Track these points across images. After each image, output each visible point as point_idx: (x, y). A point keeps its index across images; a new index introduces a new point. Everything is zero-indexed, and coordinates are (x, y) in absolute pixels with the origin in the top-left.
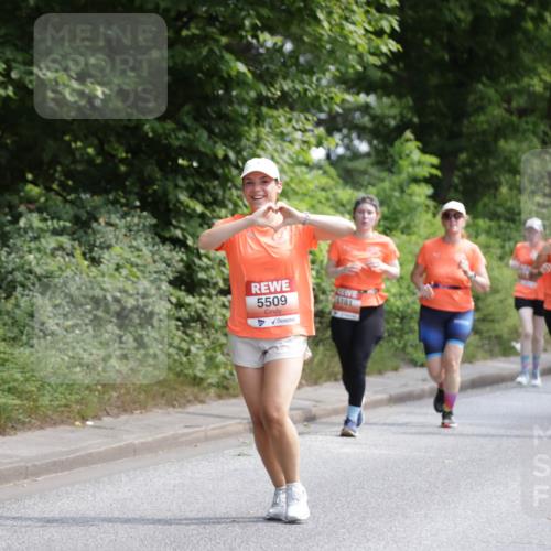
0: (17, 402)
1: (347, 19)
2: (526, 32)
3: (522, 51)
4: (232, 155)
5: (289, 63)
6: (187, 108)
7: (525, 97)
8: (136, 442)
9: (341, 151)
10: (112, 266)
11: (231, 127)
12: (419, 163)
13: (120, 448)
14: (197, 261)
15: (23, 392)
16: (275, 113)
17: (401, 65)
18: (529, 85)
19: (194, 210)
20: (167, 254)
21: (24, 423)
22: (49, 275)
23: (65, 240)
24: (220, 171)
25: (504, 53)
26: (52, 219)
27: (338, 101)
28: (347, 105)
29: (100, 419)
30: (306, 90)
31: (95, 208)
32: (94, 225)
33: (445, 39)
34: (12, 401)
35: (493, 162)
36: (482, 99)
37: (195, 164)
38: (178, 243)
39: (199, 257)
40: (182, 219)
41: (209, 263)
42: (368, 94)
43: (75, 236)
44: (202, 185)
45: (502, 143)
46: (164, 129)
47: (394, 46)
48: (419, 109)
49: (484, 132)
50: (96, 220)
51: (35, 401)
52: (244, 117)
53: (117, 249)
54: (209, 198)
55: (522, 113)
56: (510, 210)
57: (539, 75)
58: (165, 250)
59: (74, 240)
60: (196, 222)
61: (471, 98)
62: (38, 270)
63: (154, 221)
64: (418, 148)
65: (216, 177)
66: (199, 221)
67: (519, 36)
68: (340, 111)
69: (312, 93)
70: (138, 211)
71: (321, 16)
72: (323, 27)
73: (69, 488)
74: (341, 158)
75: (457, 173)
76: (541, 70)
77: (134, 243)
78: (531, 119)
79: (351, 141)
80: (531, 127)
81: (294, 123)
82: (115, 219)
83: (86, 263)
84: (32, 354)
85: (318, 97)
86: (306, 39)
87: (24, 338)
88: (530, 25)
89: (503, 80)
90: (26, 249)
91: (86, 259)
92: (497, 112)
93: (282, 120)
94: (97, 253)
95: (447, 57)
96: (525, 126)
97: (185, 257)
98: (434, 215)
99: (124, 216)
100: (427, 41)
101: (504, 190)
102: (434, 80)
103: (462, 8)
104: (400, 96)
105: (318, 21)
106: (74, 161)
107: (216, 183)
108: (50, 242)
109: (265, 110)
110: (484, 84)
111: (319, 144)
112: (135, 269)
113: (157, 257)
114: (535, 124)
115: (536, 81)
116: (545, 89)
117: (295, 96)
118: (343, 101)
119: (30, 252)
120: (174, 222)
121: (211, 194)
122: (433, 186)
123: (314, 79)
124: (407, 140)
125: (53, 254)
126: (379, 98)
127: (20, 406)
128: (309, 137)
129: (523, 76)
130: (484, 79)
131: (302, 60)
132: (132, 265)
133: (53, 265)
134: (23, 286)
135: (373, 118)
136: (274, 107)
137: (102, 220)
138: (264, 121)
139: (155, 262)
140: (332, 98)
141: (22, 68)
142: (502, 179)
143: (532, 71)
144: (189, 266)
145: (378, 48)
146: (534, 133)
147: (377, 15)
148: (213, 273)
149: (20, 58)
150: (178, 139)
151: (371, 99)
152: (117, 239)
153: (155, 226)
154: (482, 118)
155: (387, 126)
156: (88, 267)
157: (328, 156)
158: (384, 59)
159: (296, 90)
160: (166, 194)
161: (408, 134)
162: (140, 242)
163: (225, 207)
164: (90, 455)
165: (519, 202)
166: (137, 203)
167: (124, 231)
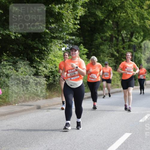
0: (1, 100)
1: (69, 21)
2: (105, 24)
3: (104, 28)
4: (46, 49)
5: (57, 30)
6: (37, 39)
7: (105, 37)
8: (26, 108)
9: (68, 48)
10: (21, 72)
11: (46, 43)
12: (84, 51)
13: (23, 110)
14: (38, 71)
15: (2, 98)
16: (54, 40)
17: (80, 31)
18: (106, 35)
19: (38, 61)
20: (32, 70)
21: (3, 105)
22: (8, 74)
23: (11, 67)
24: (43, 52)
25: (101, 28)
26: (9, 62)
27: (67, 38)
28: (69, 39)
29: (18, 104)
30: (61, 36)
31: (18, 60)
32: (17, 63)
33: (89, 25)
34: (0, 100)
35: (99, 51)
36: (97, 37)
37: (38, 51)
38: (34, 67)
39: (39, 70)
40: (35, 62)
41: (41, 71)
42: (73, 36)
43: (13, 66)
44: (39, 55)
45: (101, 47)
46: (33, 43)
47: (79, 27)
48: (84, 40)
49: (97, 44)
50: (17, 62)
51: (5, 100)
52: (48, 41)
53: (22, 68)
54: (41, 58)
55: (105, 40)
56: (103, 60)
57: (108, 33)
58: (32, 69)
59: (13, 67)
60: (38, 63)
61: (95, 37)
62: (6, 73)
63: (29, 63)
64: (84, 47)
65: (42, 53)
66: (39, 63)
67: (104, 25)
68: (68, 40)
69: (62, 36)
70: (26, 61)
71: (64, 20)
72: (64, 23)
73: (12, 118)
74: (68, 49)
75: (92, 53)
76: (108, 32)
77: (25, 67)
78: (107, 42)
79: (70, 46)
80: (106, 43)
81: (58, 42)
82: (21, 62)
83: (15, 71)
84: (4, 90)
85: (63, 37)
86: (60, 25)
87: (3, 87)
88: (106, 23)
89: (101, 34)
90: (3, 68)
91: (15, 70)
92: (100, 40)
93: (56, 42)
94: (18, 69)
95: (89, 29)
96: (105, 43)
97: (36, 70)
98: (87, 61)
99: (23, 62)
100: (85, 26)
101: (101, 56)
102: (87, 34)
103: (92, 19)
104: (80, 37)
105: (63, 21)
106: (13, 50)
107: (42, 55)
108: (8, 67)
109: (52, 39)
110: (97, 35)
111: (63, 47)
112: (25, 73)
113: (30, 70)
114: (107, 43)
115: (107, 34)
116: (109, 35)
117: (59, 37)
118: (68, 38)
119: (4, 69)
120: (34, 63)
121: (41, 57)
122: (87, 55)
123: (63, 34)
124: (81, 46)
125: (9, 70)
126: (76, 37)
127: (2, 101)
128: (61, 45)
129: (105, 33)
130: (97, 34)
131: (60, 29)
132: (25, 72)
133: (8, 72)
134: (2, 76)
135: (75, 41)
136: (54, 39)
137: (19, 63)
138: (52, 42)
139: (30, 71)
140: (66, 37)
141: (3, 31)
142: (101, 54)
143: (107, 32)
144: (37, 72)
145: (75, 27)
146: (107, 45)
147: (75, 20)
148: (42, 73)
149: (2, 29)
150: (35, 45)
151: (74, 37)
152: (22, 66)
153: (30, 64)
154: (97, 41)
155: (77, 43)
156: (16, 72)
157: (65, 49)
158: (76, 30)
159: (59, 36)
160: (32, 57)
161: (82, 45)
162: (27, 67)
163: (44, 60)
164: (17, 111)
165: (104, 59)
166: (26, 59)
167: (23, 65)
